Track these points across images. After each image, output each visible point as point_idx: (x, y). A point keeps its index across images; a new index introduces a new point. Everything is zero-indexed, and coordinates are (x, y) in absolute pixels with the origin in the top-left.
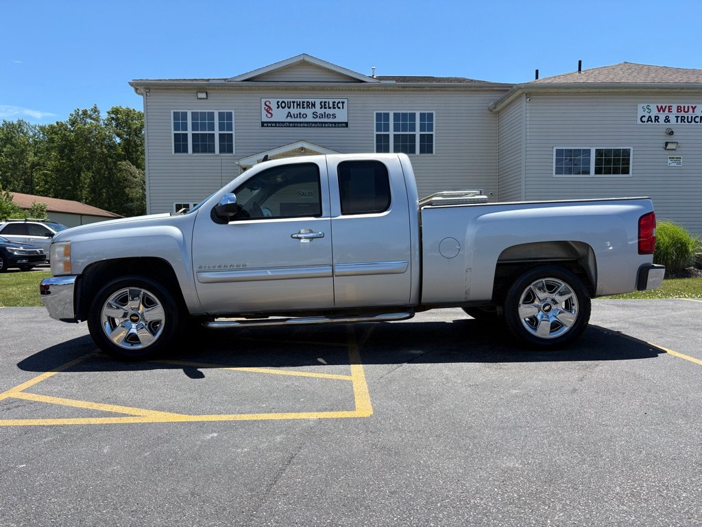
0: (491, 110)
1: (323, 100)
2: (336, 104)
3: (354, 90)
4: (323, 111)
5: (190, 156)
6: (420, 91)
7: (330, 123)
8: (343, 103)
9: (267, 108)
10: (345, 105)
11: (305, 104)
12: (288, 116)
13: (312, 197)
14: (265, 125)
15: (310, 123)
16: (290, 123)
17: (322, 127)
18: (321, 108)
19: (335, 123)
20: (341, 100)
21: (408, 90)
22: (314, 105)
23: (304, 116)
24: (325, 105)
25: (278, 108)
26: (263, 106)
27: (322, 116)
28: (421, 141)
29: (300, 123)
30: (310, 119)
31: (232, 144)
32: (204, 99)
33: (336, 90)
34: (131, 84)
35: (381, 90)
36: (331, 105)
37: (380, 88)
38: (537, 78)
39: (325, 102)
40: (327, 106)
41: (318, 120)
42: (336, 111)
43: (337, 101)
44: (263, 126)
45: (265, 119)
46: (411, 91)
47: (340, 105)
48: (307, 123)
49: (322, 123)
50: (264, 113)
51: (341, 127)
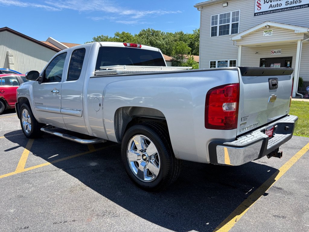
5: (218, 37)
9: (258, 4)
12: (270, 7)
13: (280, 54)
14: (256, 14)
15: (283, 9)
16: (270, 11)
17: (291, 10)
19: (300, 6)
23: (280, 5)
25: (264, 3)
26: (256, 4)
27: (291, 3)
29: (277, 10)
30: (284, 6)
31: (238, 29)
32: (226, 6)
34: (195, 7)
41: (289, 6)
44: (255, 15)
45: (256, 11)
48: (281, 9)
49: (291, 7)
50: (257, 7)
51: (305, 7)
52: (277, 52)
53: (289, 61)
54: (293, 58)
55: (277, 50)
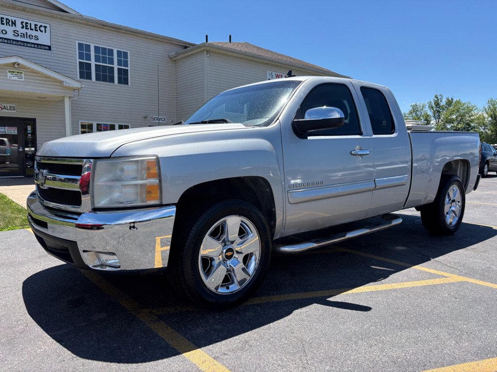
0: (170, 58)
1: (25, 21)
2: (38, 27)
3: (56, 18)
4: (24, 31)
6: (116, 31)
7: (32, 43)
8: (45, 27)
10: (48, 29)
11: (5, 21)
13: (15, 111)
15: (10, 40)
17: (24, 46)
18: (23, 28)
19: (38, 45)
20: (43, 25)
21: (106, 29)
22: (14, 23)
23: (4, 32)
24: (26, 26)
27: (23, 35)
28: (119, 74)
30: (10, 36)
33: (38, 14)
35: (82, 24)
36: (33, 27)
37: (82, 21)
38: (207, 41)
39: (26, 23)
40: (29, 27)
41: (19, 38)
42: (38, 33)
43: (39, 24)
46: (109, 30)
47: (42, 29)
48: (8, 39)
49: (24, 42)
51: (44, 49)
52: (9, 108)
53: (29, 125)
54: (37, 121)
55: (9, 106)
